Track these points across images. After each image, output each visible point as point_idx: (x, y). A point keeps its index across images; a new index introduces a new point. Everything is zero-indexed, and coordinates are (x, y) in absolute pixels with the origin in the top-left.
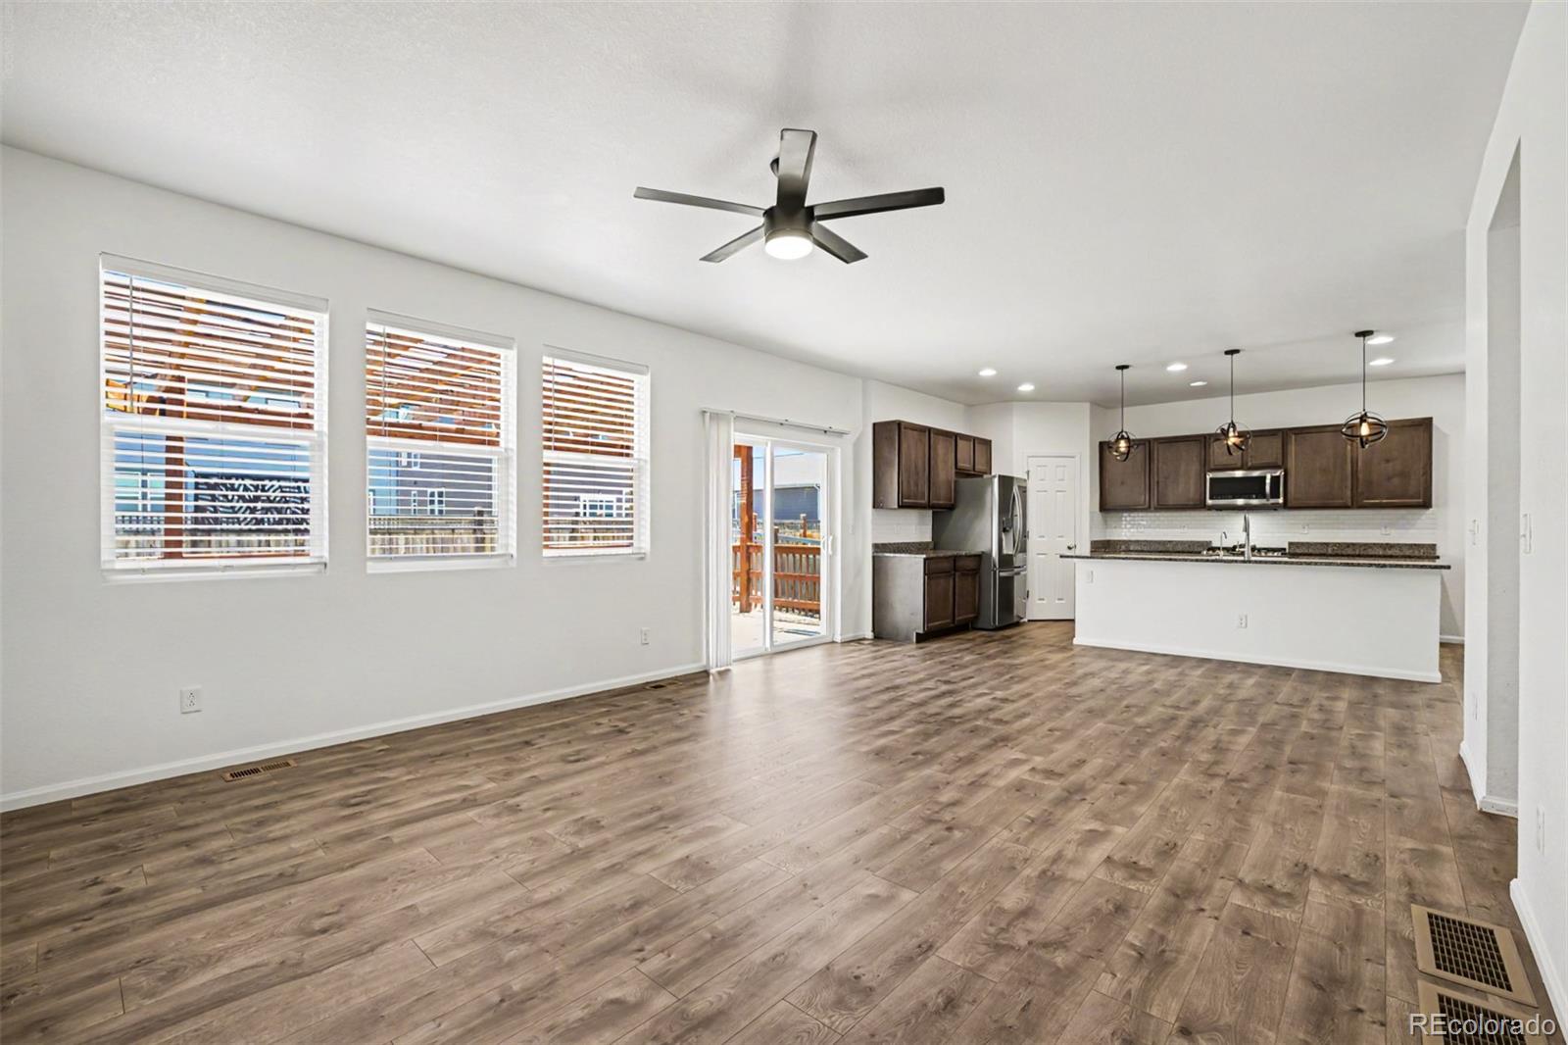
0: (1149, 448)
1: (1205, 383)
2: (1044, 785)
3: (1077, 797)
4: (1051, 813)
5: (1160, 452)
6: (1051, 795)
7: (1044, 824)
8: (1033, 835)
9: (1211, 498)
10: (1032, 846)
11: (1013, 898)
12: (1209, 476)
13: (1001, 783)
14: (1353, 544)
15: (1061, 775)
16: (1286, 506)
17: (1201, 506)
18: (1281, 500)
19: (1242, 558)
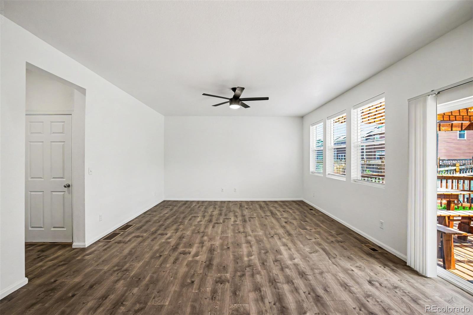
2: (184, 248)
3: (174, 247)
4: (180, 240)
6: (181, 245)
7: (181, 238)
8: (182, 235)
10: (182, 233)
11: (181, 226)
13: (196, 245)
15: (180, 253)
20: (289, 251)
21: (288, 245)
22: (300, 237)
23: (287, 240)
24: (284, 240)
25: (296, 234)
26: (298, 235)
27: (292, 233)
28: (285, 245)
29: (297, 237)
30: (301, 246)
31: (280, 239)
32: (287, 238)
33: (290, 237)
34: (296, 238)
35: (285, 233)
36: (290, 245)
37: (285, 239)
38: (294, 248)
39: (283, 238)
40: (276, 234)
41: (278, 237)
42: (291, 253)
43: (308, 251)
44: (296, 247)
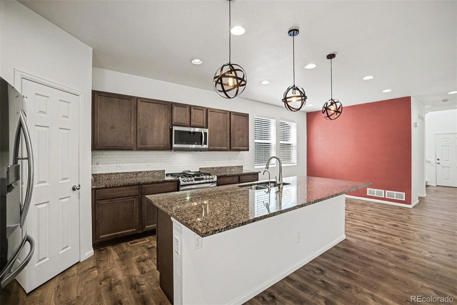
0: (133, 103)
5: (140, 106)
9: (175, 143)
12: (175, 128)
14: (222, 167)
16: (209, 150)
17: (170, 148)
18: (207, 146)
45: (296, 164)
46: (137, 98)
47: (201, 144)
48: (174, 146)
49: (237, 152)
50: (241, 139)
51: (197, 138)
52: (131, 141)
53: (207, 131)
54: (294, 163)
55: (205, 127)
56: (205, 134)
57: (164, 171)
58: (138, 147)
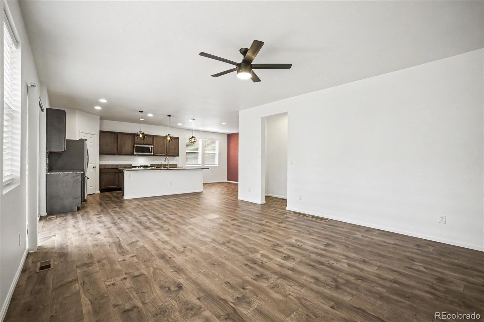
0: (116, 135)
1: (144, 120)
5: (119, 136)
9: (136, 152)
12: (135, 145)
16: (153, 155)
17: (132, 154)
18: (153, 154)
19: (167, 169)
20: (160, 238)
21: (162, 243)
22: (148, 257)
23: (164, 249)
24: (168, 247)
25: (155, 260)
26: (150, 260)
27: (160, 260)
28: (165, 242)
29: (152, 256)
30: (146, 246)
31: (174, 247)
32: (165, 251)
33: (163, 254)
34: (153, 254)
35: (170, 258)
36: (159, 244)
37: (167, 249)
38: (154, 242)
39: (170, 250)
40: (182, 252)
41: (178, 248)
42: (157, 237)
43: (140, 242)
44: (152, 243)
45: (218, 165)
46: (118, 133)
47: (149, 153)
48: (135, 153)
49: (174, 157)
50: (174, 150)
51: (146, 150)
52: (115, 151)
53: (153, 146)
54: (217, 165)
55: (152, 144)
56: (152, 148)
57: (131, 165)
58: (118, 153)
